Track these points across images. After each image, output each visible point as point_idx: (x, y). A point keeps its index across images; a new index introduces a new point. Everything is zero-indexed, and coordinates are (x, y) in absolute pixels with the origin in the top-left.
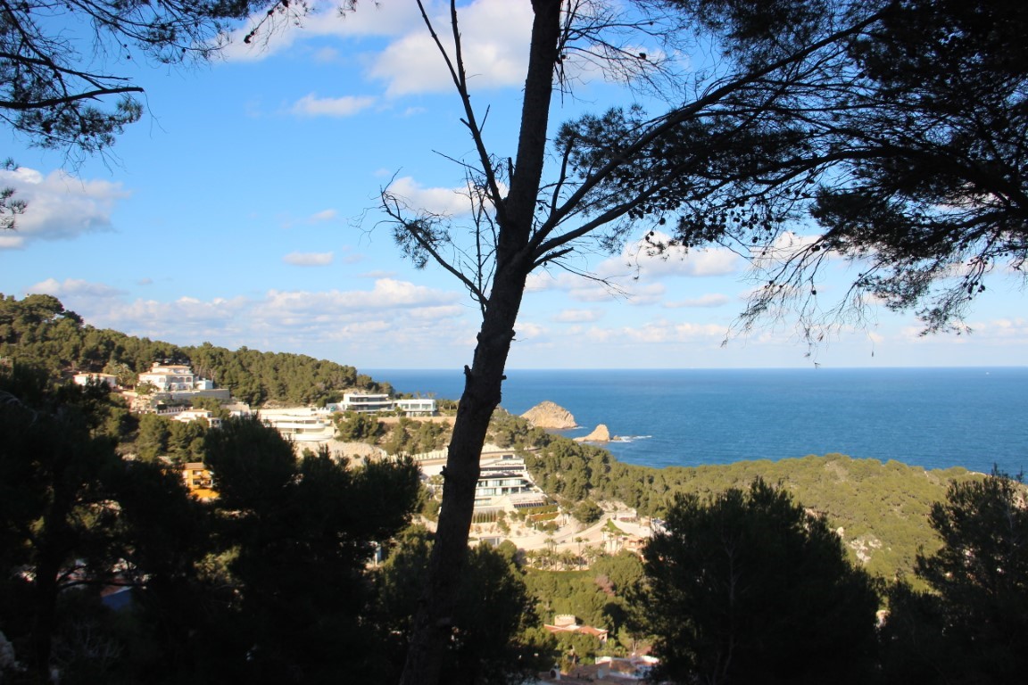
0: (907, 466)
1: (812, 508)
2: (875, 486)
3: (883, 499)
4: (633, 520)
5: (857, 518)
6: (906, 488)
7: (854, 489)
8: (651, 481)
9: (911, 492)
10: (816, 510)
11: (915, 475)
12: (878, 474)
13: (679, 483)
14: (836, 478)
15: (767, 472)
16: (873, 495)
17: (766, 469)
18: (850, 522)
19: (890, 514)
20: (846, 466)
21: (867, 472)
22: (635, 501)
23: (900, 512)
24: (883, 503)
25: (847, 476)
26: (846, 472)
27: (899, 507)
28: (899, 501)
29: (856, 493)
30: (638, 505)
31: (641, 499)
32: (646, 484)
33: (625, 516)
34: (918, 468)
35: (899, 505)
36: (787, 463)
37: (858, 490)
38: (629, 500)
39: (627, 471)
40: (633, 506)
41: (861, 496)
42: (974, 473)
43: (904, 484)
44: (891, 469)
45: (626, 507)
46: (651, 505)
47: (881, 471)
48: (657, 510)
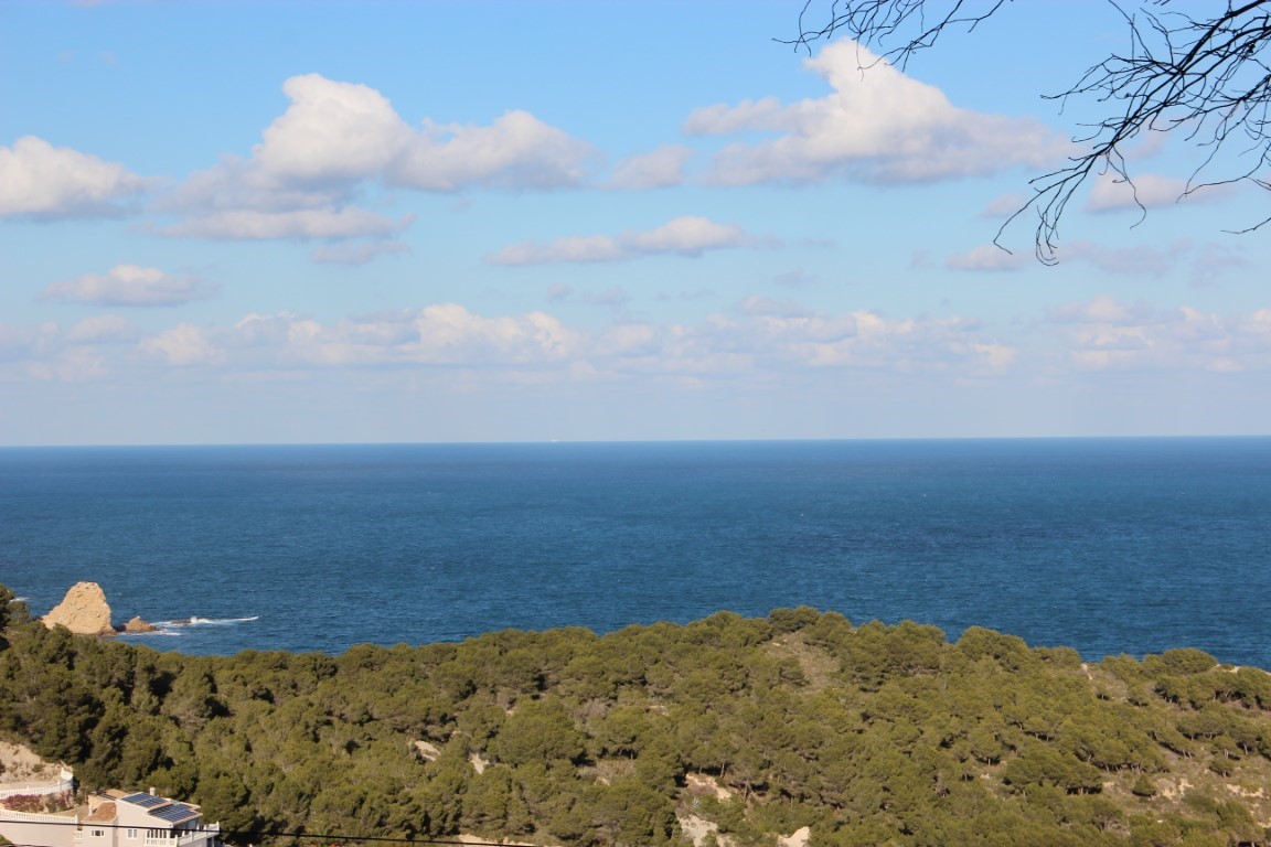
0: (1023, 646)
1: (713, 771)
2: (922, 703)
3: (945, 744)
4: (56, 804)
5: (858, 802)
6: (1020, 708)
7: (854, 713)
8: (161, 687)
9: (1036, 722)
10: (728, 778)
11: (1051, 672)
12: (934, 667)
13: (268, 697)
14: (799, 681)
15: (576, 661)
16: (912, 730)
17: (572, 655)
18: (839, 815)
19: (966, 786)
20: (830, 646)
21: (898, 662)
22: (71, 738)
23: (999, 784)
24: (948, 754)
25: (833, 676)
26: (833, 665)
27: (996, 769)
28: (996, 748)
29: (860, 725)
30: (84, 755)
31: (95, 734)
32: (141, 695)
33: (26, 791)
34: (1059, 651)
35: (995, 761)
36: (642, 636)
37: (865, 717)
38: (48, 738)
39: (72, 655)
40: (63, 756)
41: (875, 735)
42: (1236, 670)
43: (1013, 697)
44: (973, 655)
45: (35, 759)
46: (135, 750)
47: (943, 660)
48: (153, 768)
